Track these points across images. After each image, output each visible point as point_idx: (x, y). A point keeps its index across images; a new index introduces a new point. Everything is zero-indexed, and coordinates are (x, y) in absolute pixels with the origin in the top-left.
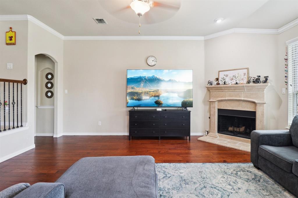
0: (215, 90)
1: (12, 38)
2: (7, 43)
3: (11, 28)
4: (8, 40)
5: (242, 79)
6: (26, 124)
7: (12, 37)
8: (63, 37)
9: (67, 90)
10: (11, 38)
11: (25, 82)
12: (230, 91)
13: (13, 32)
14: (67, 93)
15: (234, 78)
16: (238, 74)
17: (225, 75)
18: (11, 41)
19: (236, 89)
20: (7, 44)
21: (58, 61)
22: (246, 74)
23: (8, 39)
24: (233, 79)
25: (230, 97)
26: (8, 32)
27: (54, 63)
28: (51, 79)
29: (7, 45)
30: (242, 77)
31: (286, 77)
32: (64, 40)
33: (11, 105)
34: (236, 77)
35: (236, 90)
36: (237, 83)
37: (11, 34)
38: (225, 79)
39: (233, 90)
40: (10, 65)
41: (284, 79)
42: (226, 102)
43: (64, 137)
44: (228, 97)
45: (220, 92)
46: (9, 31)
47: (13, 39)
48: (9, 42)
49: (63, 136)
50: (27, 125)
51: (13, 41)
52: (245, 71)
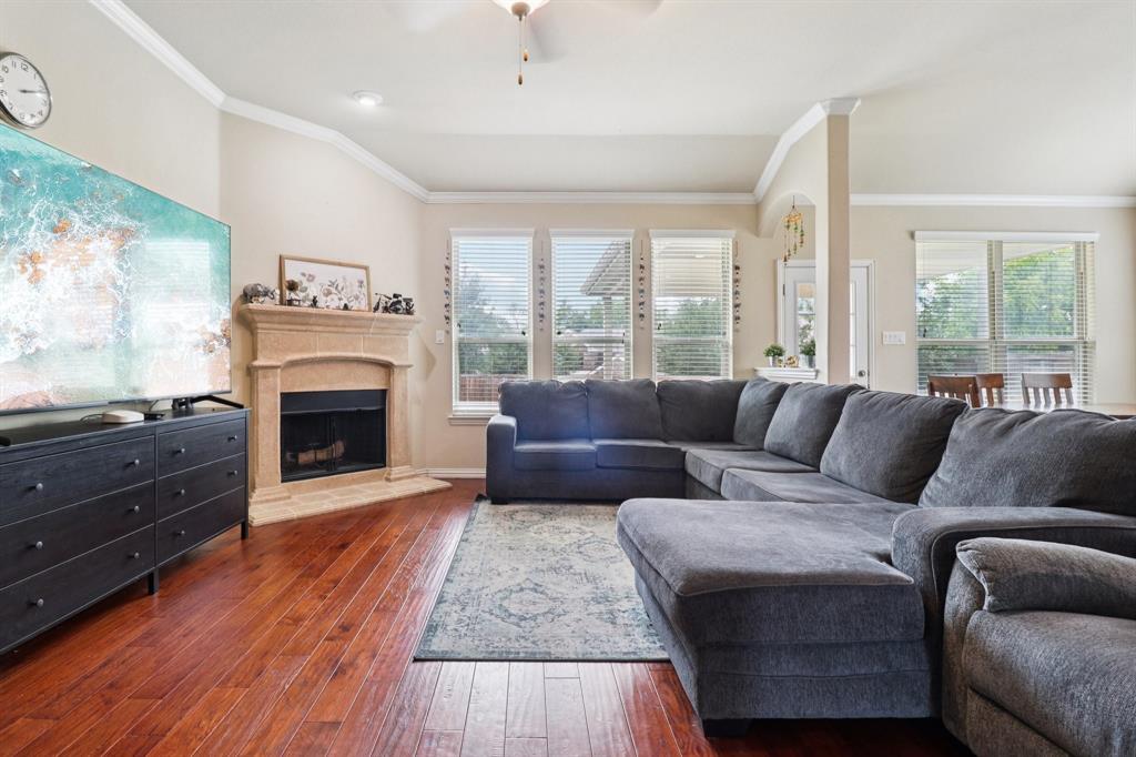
0: (280, 323)
5: (357, 298)
12: (329, 332)
15: (333, 290)
16: (344, 279)
17: (304, 275)
19: (349, 326)
22: (365, 283)
24: (329, 293)
25: (329, 350)
30: (356, 290)
31: (446, 306)
34: (340, 288)
35: (347, 330)
36: (346, 307)
38: (306, 289)
39: (340, 329)
41: (444, 311)
42: (309, 366)
44: (320, 351)
45: (295, 333)
52: (361, 274)
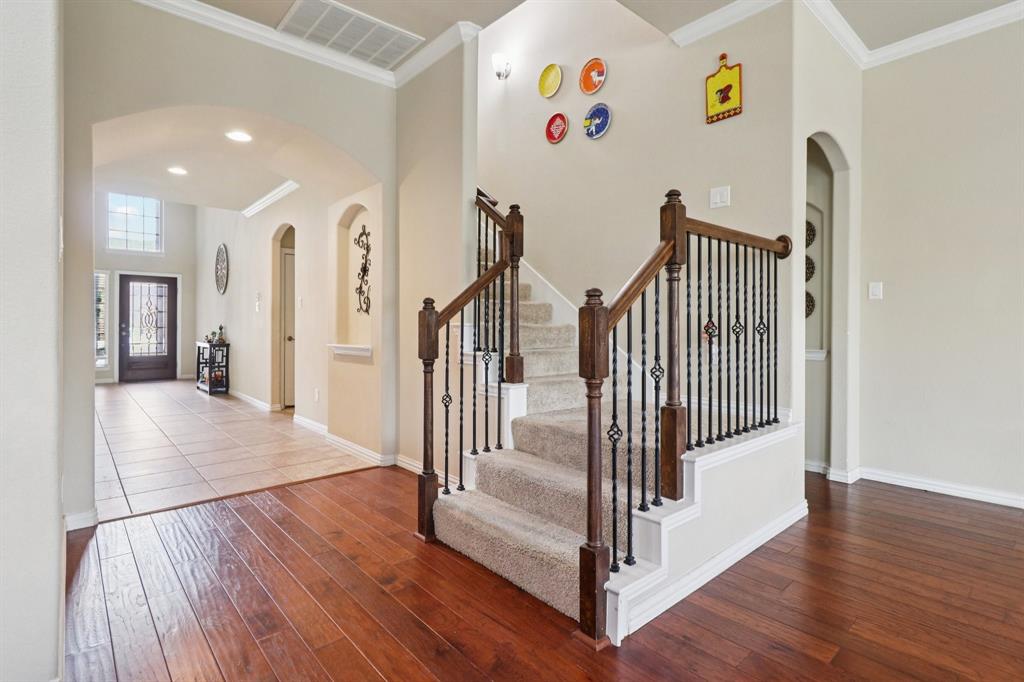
1: (729, 91)
2: (712, 117)
3: (723, 57)
4: (713, 106)
6: (788, 416)
7: (729, 87)
9: (881, 285)
10: (724, 94)
11: (785, 246)
13: (731, 68)
14: (881, 297)
18: (725, 105)
20: (711, 120)
23: (714, 98)
26: (713, 76)
27: (831, 175)
29: (713, 122)
32: (863, 71)
33: (733, 338)
37: (723, 79)
40: (722, 195)
43: (863, 483)
46: (719, 71)
47: (734, 94)
48: (718, 109)
49: (862, 480)
50: (790, 420)
51: (732, 100)
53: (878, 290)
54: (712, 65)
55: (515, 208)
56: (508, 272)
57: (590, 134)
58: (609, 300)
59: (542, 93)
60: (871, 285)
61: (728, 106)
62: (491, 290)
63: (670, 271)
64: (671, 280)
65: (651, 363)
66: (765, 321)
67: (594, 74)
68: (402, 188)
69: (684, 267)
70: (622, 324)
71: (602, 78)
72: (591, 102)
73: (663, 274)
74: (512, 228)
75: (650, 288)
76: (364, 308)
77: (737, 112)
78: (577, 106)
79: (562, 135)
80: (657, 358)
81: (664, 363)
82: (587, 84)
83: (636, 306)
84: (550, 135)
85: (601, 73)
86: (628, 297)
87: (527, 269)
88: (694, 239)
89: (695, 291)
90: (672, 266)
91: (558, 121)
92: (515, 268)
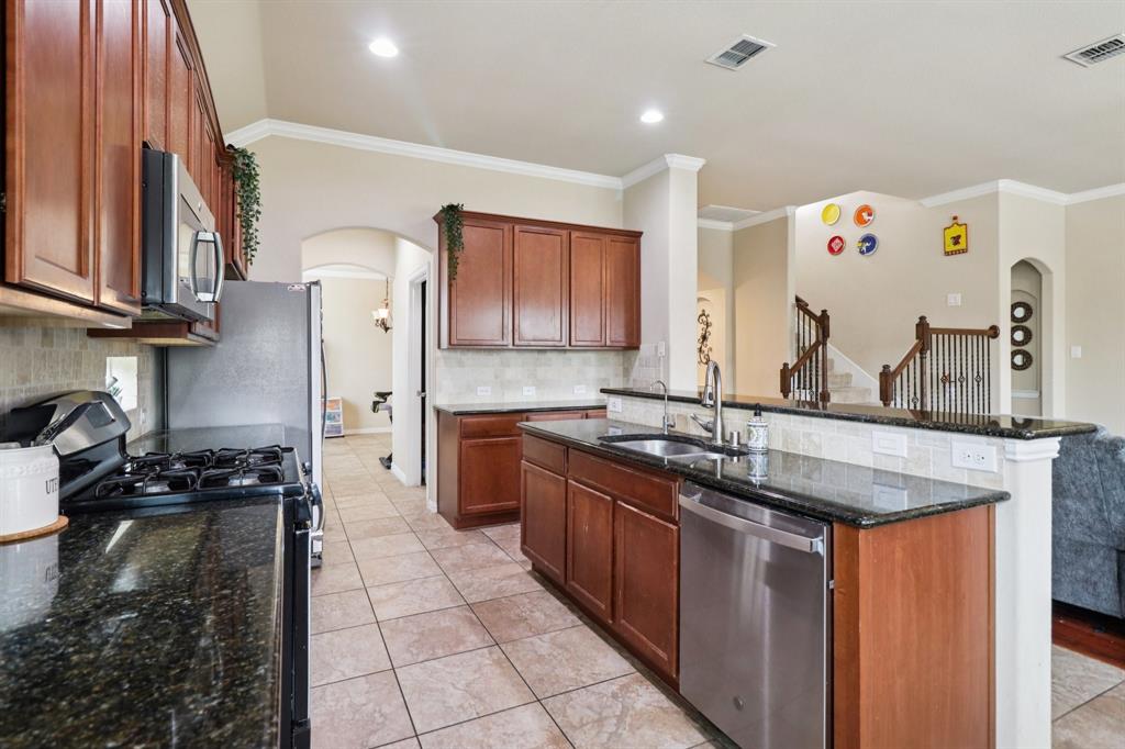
1: (959, 239)
2: (948, 252)
3: (955, 218)
4: (949, 246)
7: (959, 237)
8: (1064, 199)
9: (1080, 348)
10: (956, 240)
11: (994, 332)
13: (961, 225)
14: (1080, 356)
18: (956, 245)
20: (947, 254)
21: (1052, 269)
23: (949, 242)
26: (949, 228)
27: (1040, 275)
28: (1025, 319)
29: (949, 255)
32: (1066, 207)
33: (958, 384)
37: (955, 231)
40: (955, 298)
46: (952, 226)
47: (962, 240)
48: (952, 248)
51: (962, 245)
53: (1077, 352)
54: (949, 222)
55: (824, 312)
56: (820, 348)
57: (862, 252)
58: (892, 369)
59: (824, 220)
60: (1073, 348)
61: (957, 247)
62: (814, 359)
63: (921, 353)
64: (921, 358)
65: (912, 396)
66: (981, 374)
67: (865, 215)
68: (738, 292)
69: (929, 352)
70: (898, 380)
71: (871, 218)
72: (863, 232)
73: (918, 355)
74: (823, 321)
75: (911, 363)
76: (704, 361)
77: (964, 251)
78: (853, 234)
79: (841, 250)
80: (915, 394)
81: (919, 396)
82: (859, 220)
83: (905, 372)
84: (831, 250)
85: (870, 215)
86: (901, 367)
87: (832, 350)
88: (934, 336)
89: (935, 363)
90: (922, 352)
91: (837, 241)
92: (824, 344)
